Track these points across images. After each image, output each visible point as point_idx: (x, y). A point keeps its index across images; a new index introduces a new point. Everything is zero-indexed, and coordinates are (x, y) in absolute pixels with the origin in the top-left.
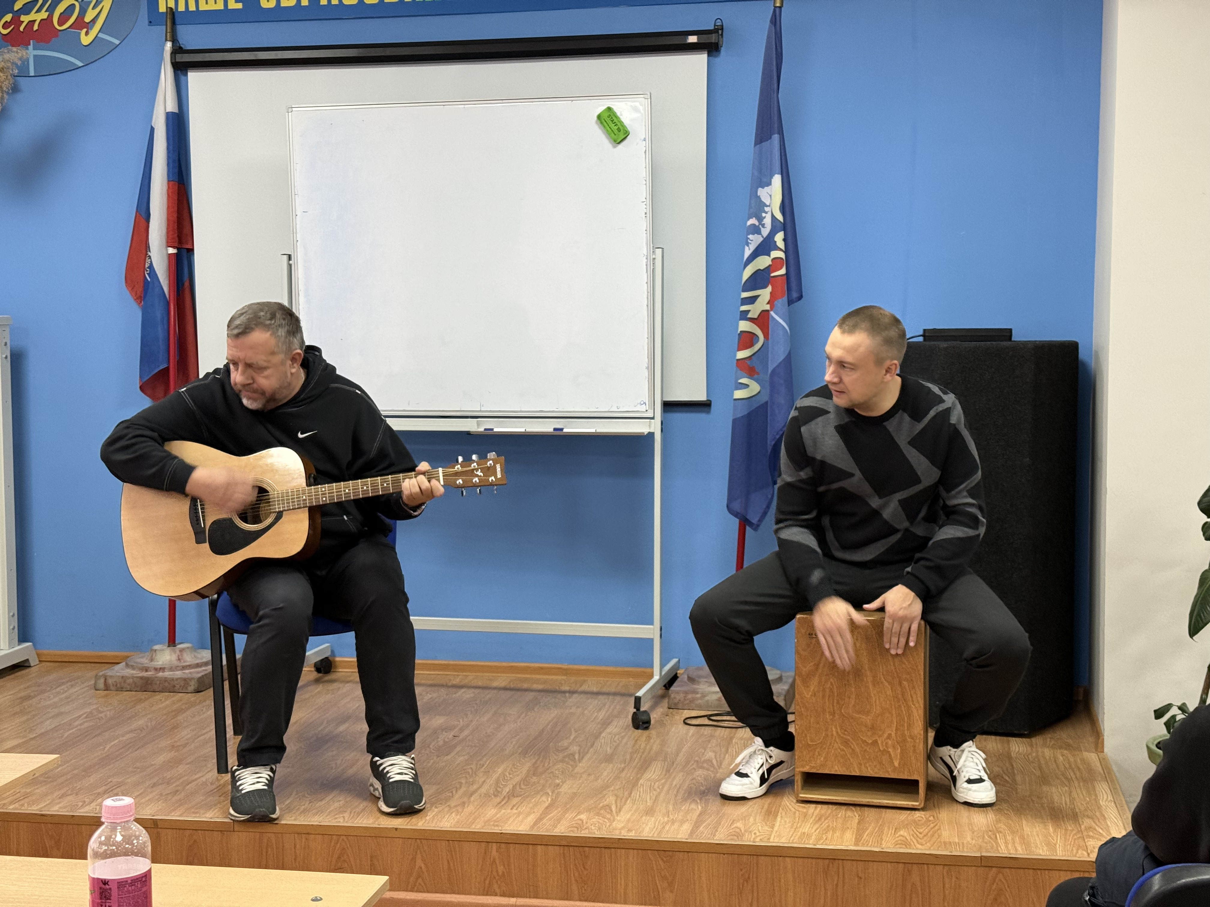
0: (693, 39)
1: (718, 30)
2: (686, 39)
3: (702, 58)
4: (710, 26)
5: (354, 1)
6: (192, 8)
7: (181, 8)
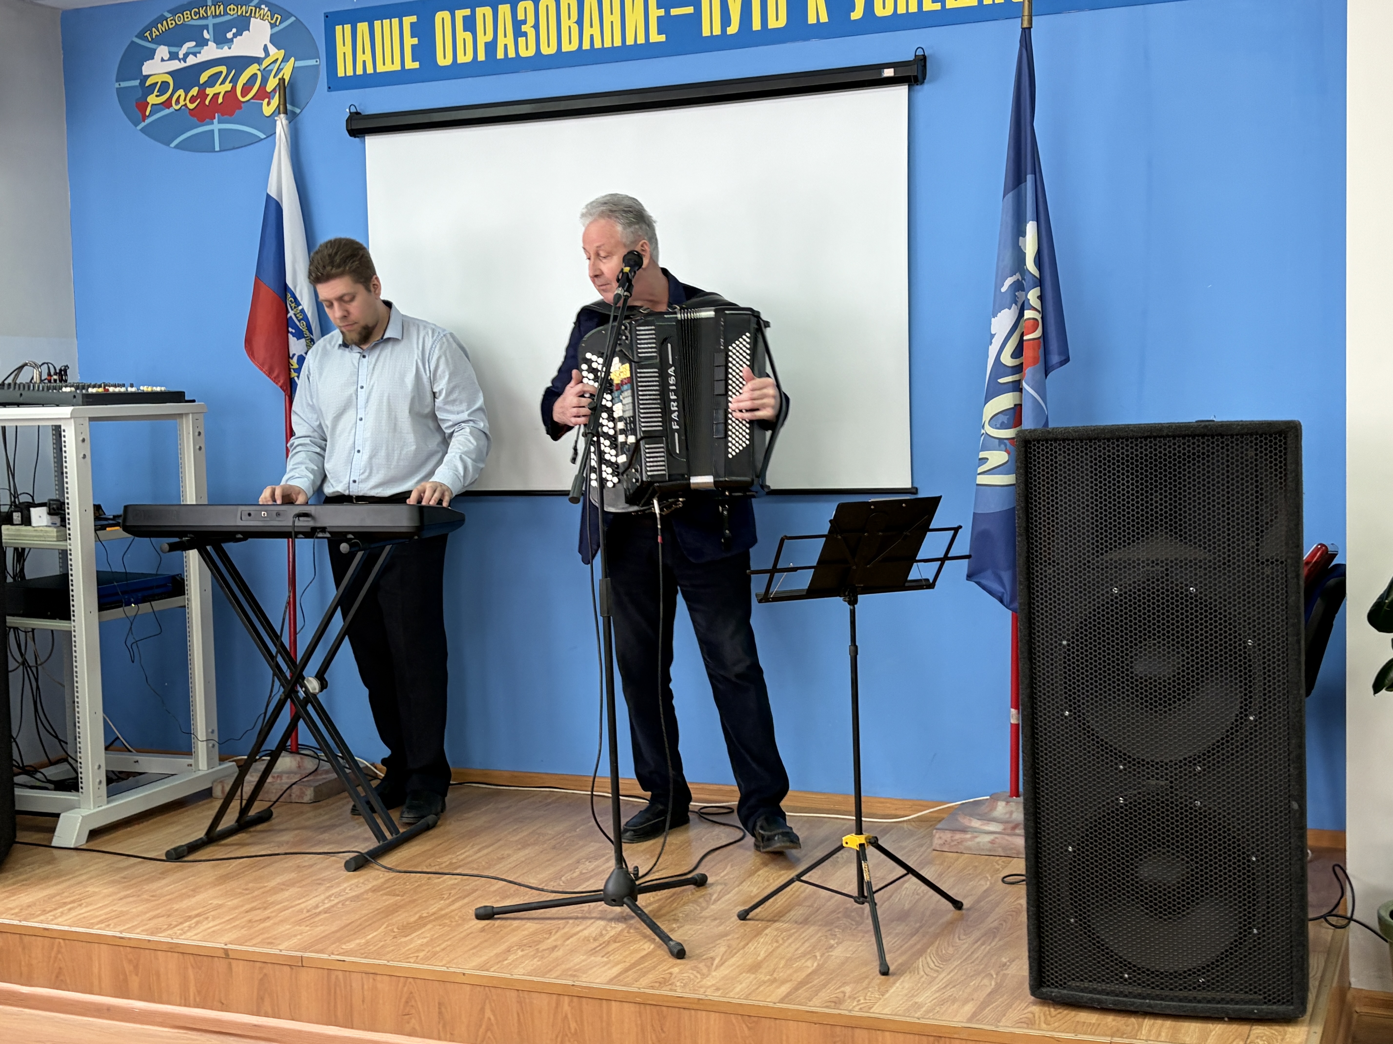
0: (889, 73)
1: (922, 61)
2: (881, 74)
3: (901, 93)
4: (909, 56)
5: (531, 52)
6: (370, 70)
7: (359, 71)
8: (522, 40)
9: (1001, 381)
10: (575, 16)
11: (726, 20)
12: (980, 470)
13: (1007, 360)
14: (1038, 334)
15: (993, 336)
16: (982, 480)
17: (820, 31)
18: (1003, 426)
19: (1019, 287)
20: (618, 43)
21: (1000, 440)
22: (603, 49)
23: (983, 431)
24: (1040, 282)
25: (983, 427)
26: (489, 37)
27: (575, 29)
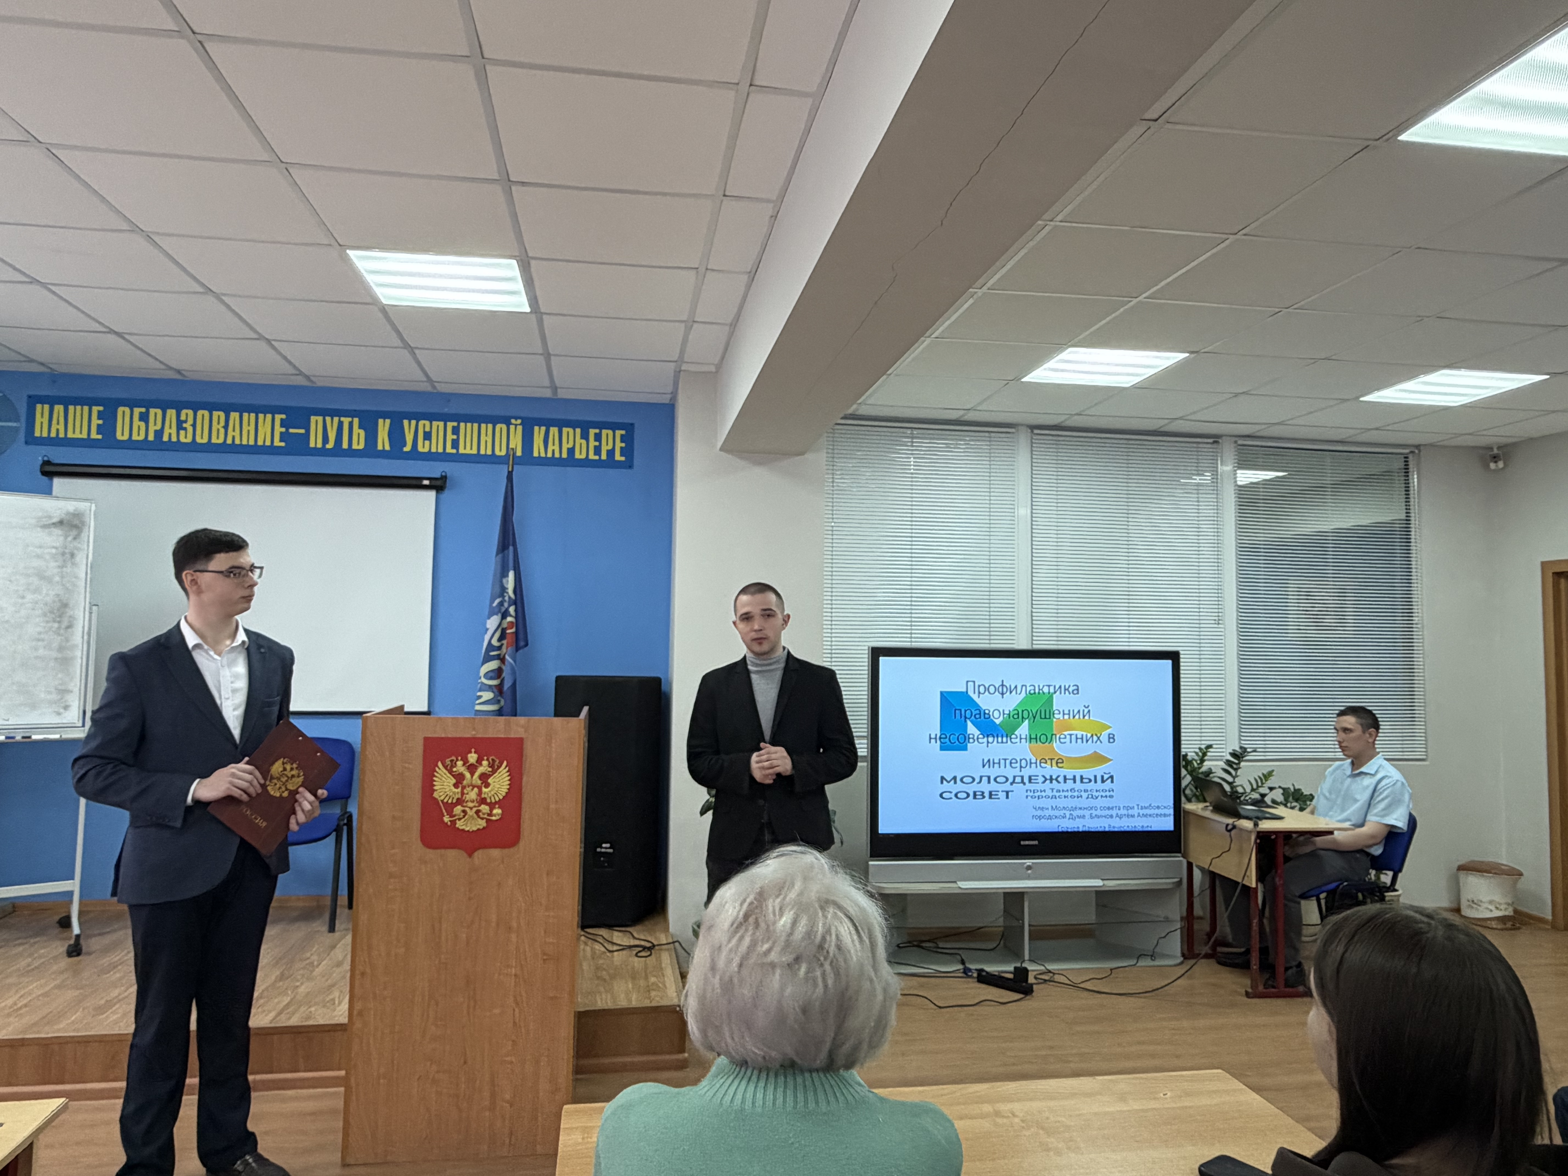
0: (426, 482)
1: (444, 478)
2: (422, 482)
3: (432, 494)
4: (438, 475)
5: (189, 439)
6: (62, 435)
7: (53, 435)
8: (182, 433)
9: (492, 653)
10: (222, 423)
11: (326, 439)
12: (478, 702)
13: (495, 642)
14: (513, 630)
15: (487, 629)
16: (478, 708)
17: (383, 454)
18: (491, 678)
19: (501, 604)
20: (252, 443)
21: (490, 686)
22: (241, 445)
23: (479, 681)
24: (515, 603)
25: (480, 678)
26: (158, 427)
27: (222, 431)
